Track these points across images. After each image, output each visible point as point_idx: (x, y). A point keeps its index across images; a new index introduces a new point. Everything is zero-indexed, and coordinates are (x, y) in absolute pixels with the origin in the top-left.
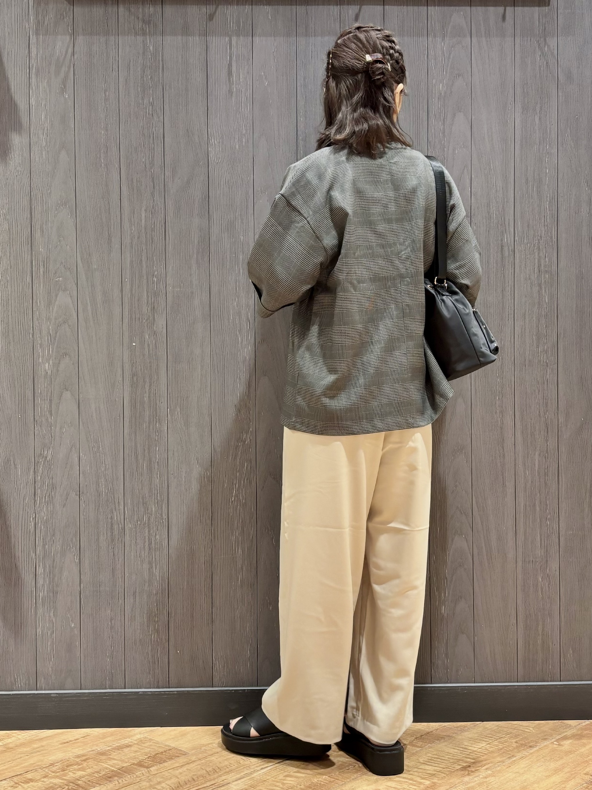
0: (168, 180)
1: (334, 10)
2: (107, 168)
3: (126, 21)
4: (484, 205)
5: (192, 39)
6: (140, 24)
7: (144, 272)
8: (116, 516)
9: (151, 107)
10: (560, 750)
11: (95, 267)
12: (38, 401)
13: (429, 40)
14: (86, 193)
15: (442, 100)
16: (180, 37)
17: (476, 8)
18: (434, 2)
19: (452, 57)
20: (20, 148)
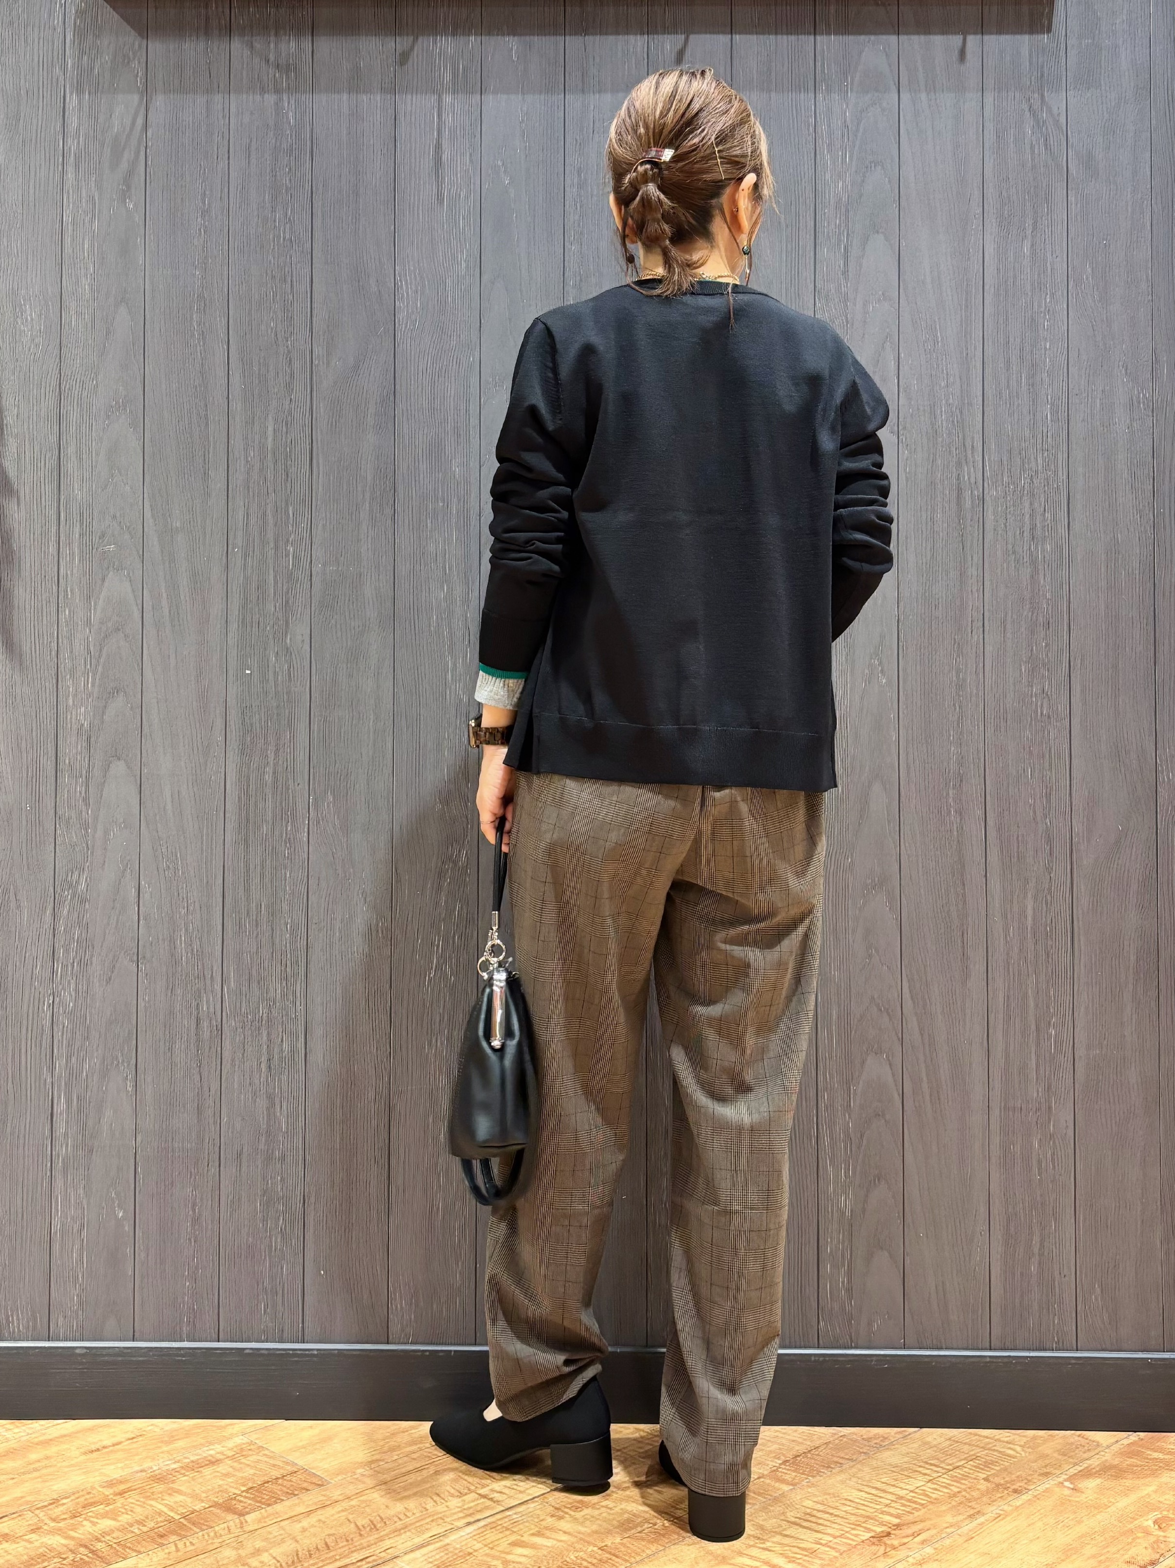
0: (318, 362)
1: (637, 43)
2: (204, 339)
3: (245, 66)
4: (924, 411)
5: (368, 98)
6: (272, 72)
7: (270, 534)
8: (207, 1002)
9: (288, 226)
10: (1078, 1502)
11: (178, 525)
12: (65, 779)
13: (817, 99)
14: (164, 386)
15: (843, 210)
16: (345, 94)
17: (909, 36)
18: (828, 25)
19: (861, 130)
20: (43, 302)
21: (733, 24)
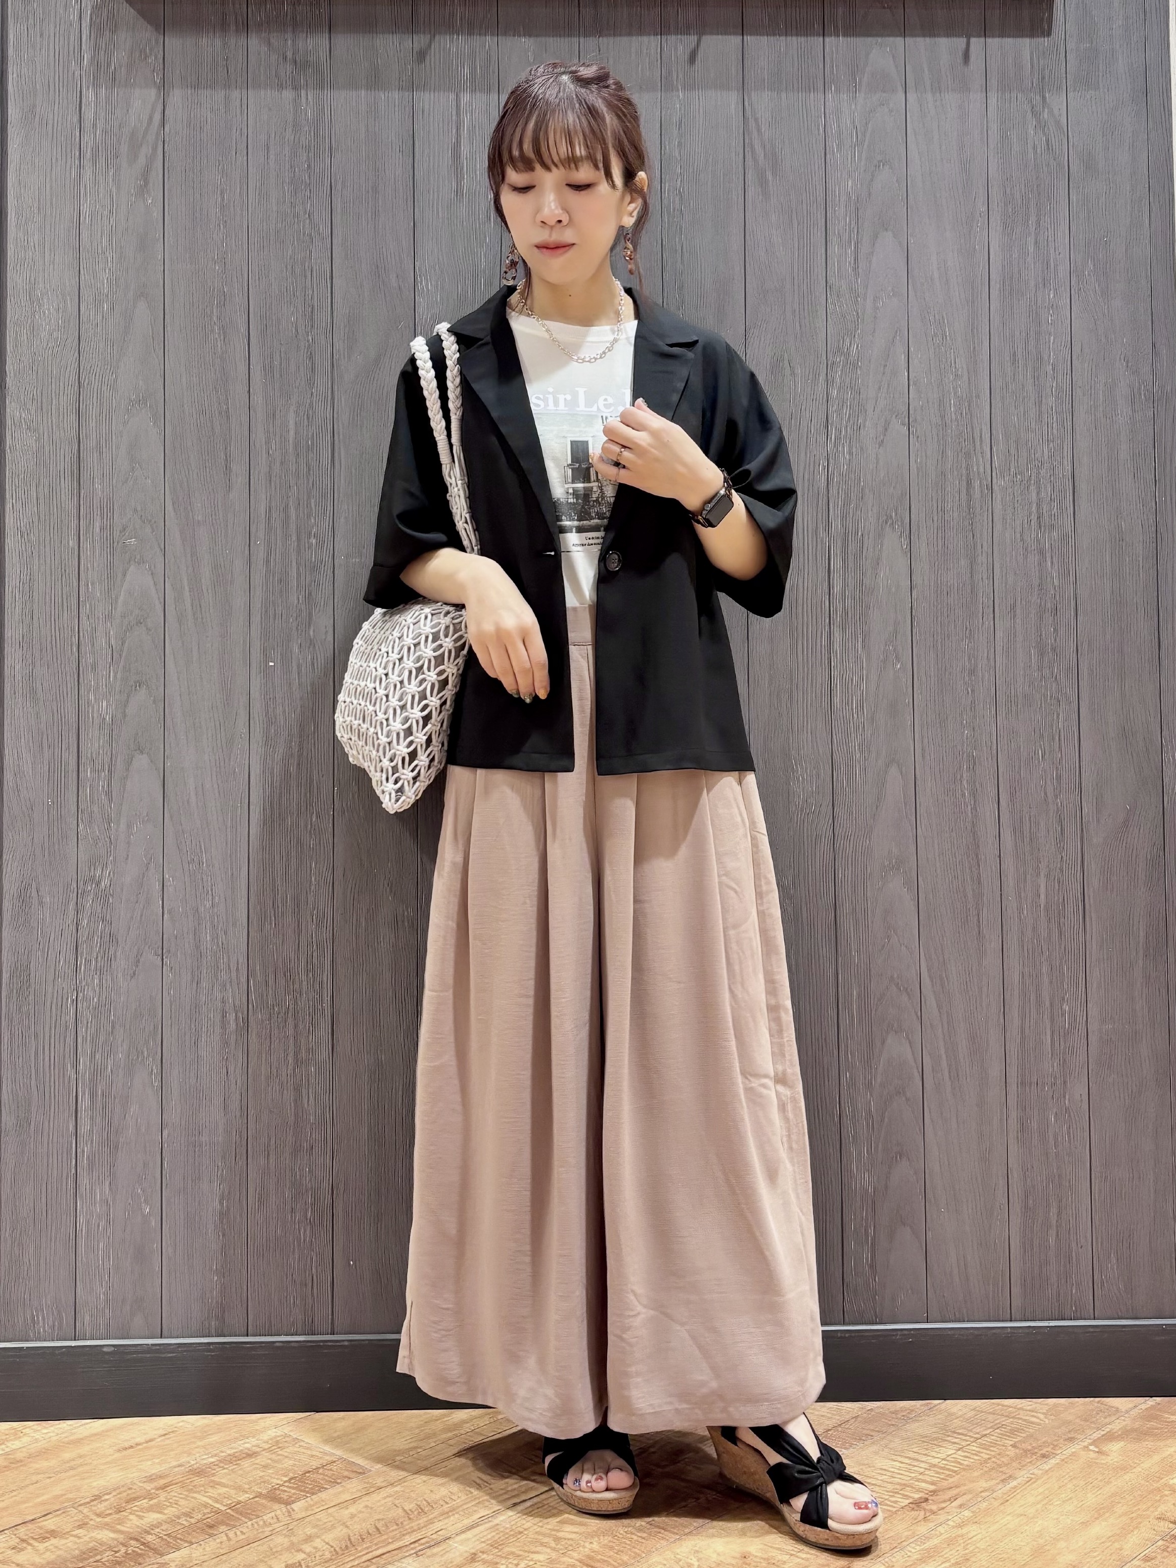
0: (340, 355)
1: (650, 43)
2: (224, 333)
3: (263, 63)
4: (933, 403)
5: (387, 95)
6: (289, 67)
7: (293, 527)
8: (232, 995)
9: (308, 221)
10: (1102, 1464)
11: (200, 518)
12: (88, 773)
13: (827, 99)
14: (184, 380)
15: (853, 208)
16: (363, 92)
17: (914, 39)
18: (836, 27)
19: (870, 129)
20: (60, 297)
21: (745, 26)
